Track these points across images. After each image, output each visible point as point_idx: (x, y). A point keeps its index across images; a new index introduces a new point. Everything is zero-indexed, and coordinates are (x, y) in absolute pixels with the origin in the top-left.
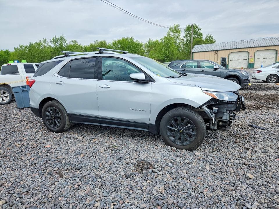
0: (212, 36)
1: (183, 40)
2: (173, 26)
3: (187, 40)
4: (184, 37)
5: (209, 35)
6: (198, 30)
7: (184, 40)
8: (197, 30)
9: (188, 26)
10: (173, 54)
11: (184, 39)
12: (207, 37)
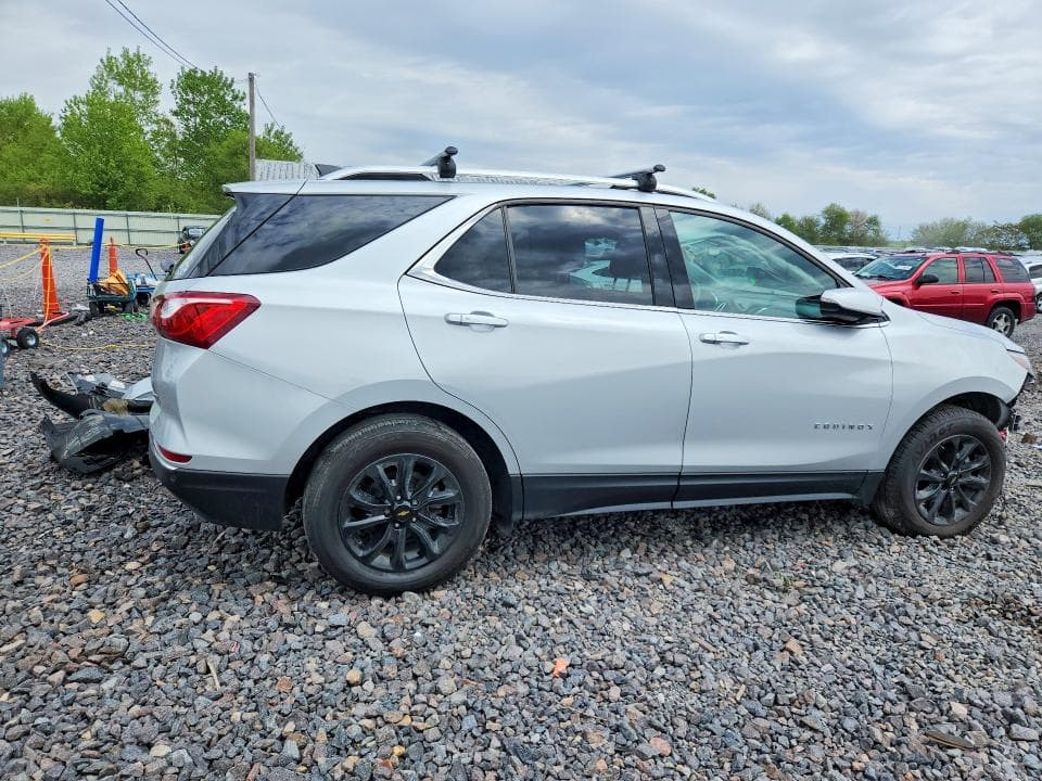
0: (286, 132)
1: (167, 122)
2: (117, 53)
3: (188, 128)
4: (175, 114)
5: (275, 129)
6: (235, 98)
7: (172, 125)
8: (229, 98)
9: (187, 70)
10: (140, 179)
11: (174, 119)
12: (270, 131)
